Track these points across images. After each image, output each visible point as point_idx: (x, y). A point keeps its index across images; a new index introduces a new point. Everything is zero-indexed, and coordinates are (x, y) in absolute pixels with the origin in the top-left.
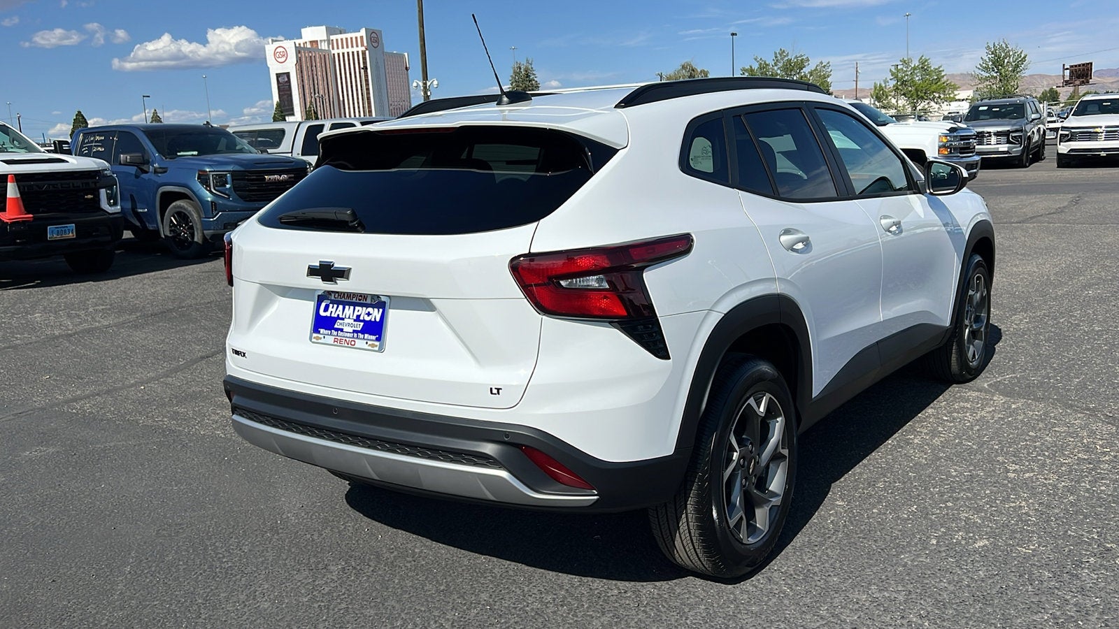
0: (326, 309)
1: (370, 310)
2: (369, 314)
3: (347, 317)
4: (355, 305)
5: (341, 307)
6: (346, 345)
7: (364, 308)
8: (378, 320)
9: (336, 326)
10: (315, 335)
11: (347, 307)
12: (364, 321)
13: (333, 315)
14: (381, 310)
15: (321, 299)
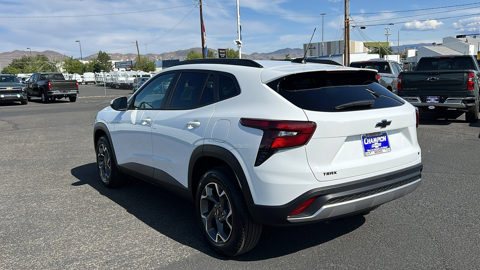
0: (366, 142)
1: (382, 137)
2: (382, 139)
3: (375, 142)
4: (376, 137)
5: (372, 139)
6: (379, 153)
7: (380, 137)
8: (386, 140)
9: (372, 147)
10: (367, 153)
11: (374, 138)
12: (381, 142)
13: (370, 143)
14: (385, 137)
15: (363, 138)
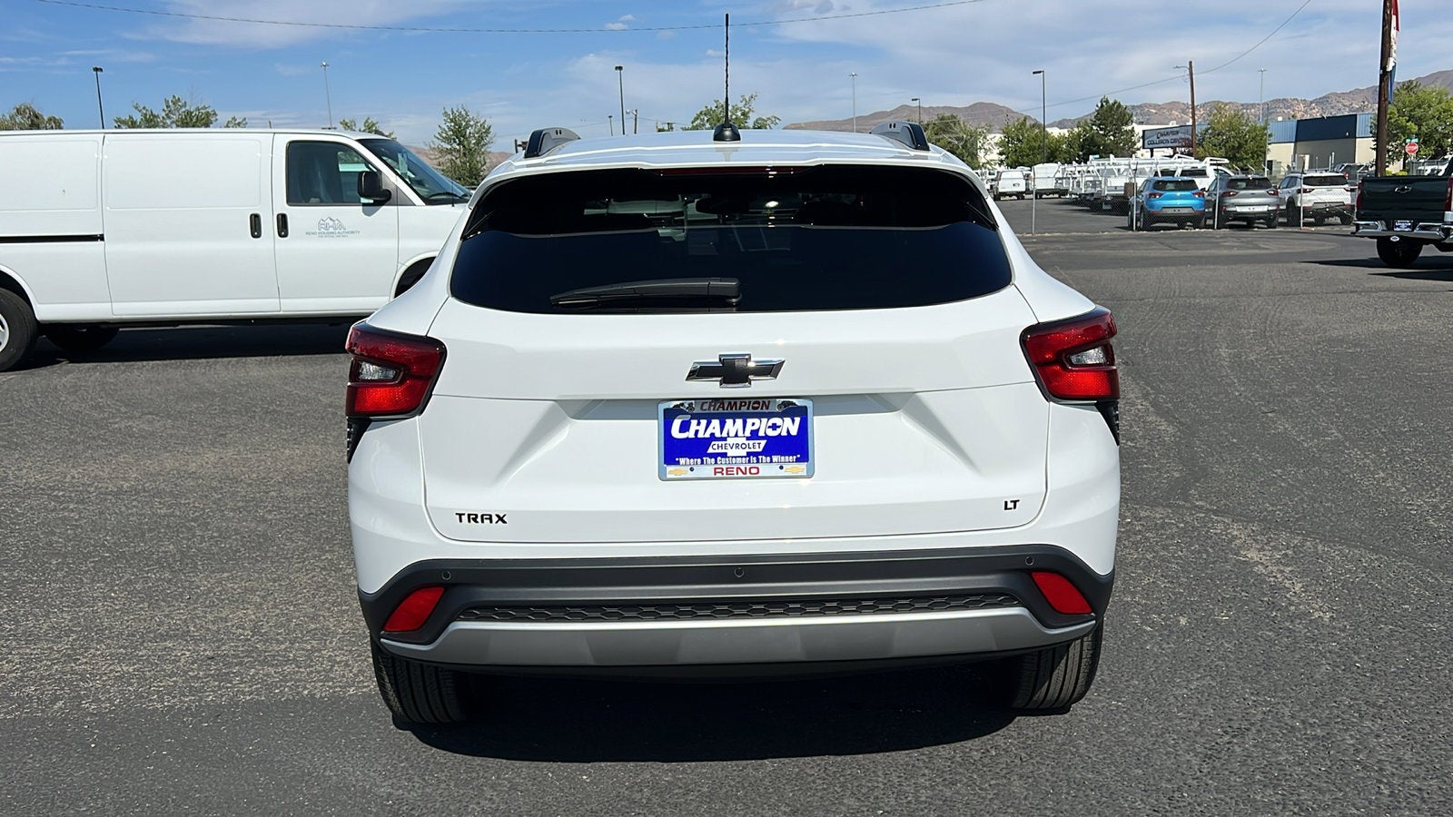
0: (685, 427)
1: (777, 421)
2: (774, 427)
3: (732, 434)
4: (745, 417)
5: (716, 423)
6: (740, 474)
7: (764, 420)
8: (794, 432)
9: (710, 450)
10: (670, 468)
11: (729, 422)
12: (766, 437)
13: (700, 435)
14: (797, 420)
15: (669, 416)
